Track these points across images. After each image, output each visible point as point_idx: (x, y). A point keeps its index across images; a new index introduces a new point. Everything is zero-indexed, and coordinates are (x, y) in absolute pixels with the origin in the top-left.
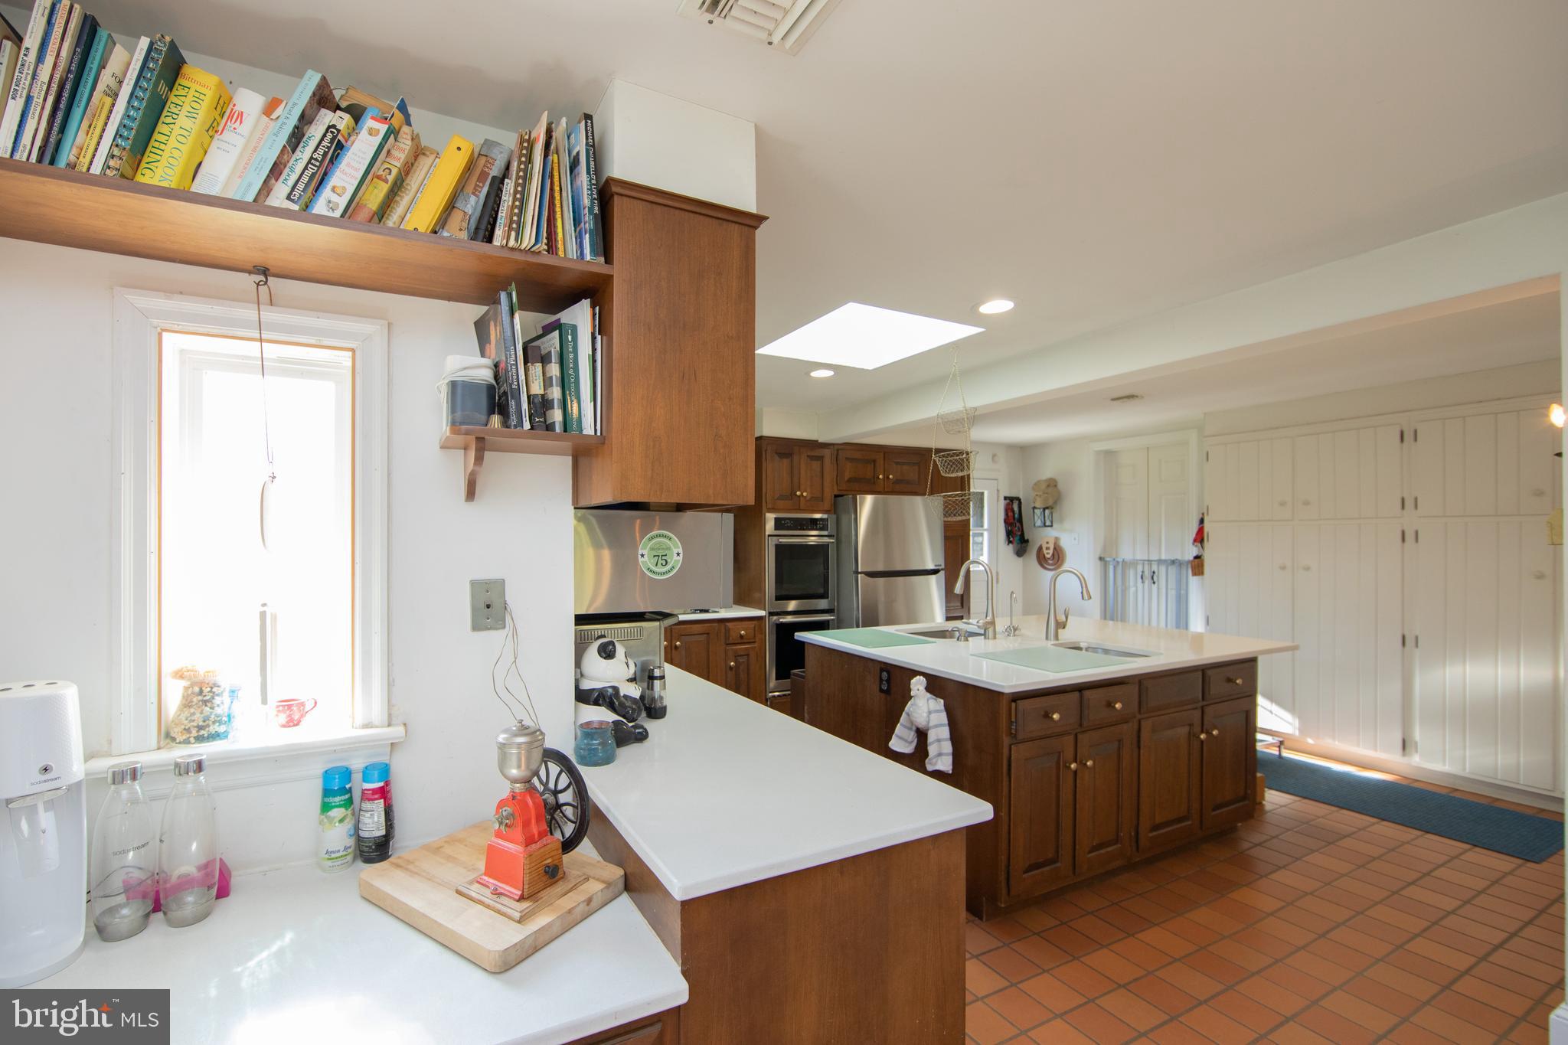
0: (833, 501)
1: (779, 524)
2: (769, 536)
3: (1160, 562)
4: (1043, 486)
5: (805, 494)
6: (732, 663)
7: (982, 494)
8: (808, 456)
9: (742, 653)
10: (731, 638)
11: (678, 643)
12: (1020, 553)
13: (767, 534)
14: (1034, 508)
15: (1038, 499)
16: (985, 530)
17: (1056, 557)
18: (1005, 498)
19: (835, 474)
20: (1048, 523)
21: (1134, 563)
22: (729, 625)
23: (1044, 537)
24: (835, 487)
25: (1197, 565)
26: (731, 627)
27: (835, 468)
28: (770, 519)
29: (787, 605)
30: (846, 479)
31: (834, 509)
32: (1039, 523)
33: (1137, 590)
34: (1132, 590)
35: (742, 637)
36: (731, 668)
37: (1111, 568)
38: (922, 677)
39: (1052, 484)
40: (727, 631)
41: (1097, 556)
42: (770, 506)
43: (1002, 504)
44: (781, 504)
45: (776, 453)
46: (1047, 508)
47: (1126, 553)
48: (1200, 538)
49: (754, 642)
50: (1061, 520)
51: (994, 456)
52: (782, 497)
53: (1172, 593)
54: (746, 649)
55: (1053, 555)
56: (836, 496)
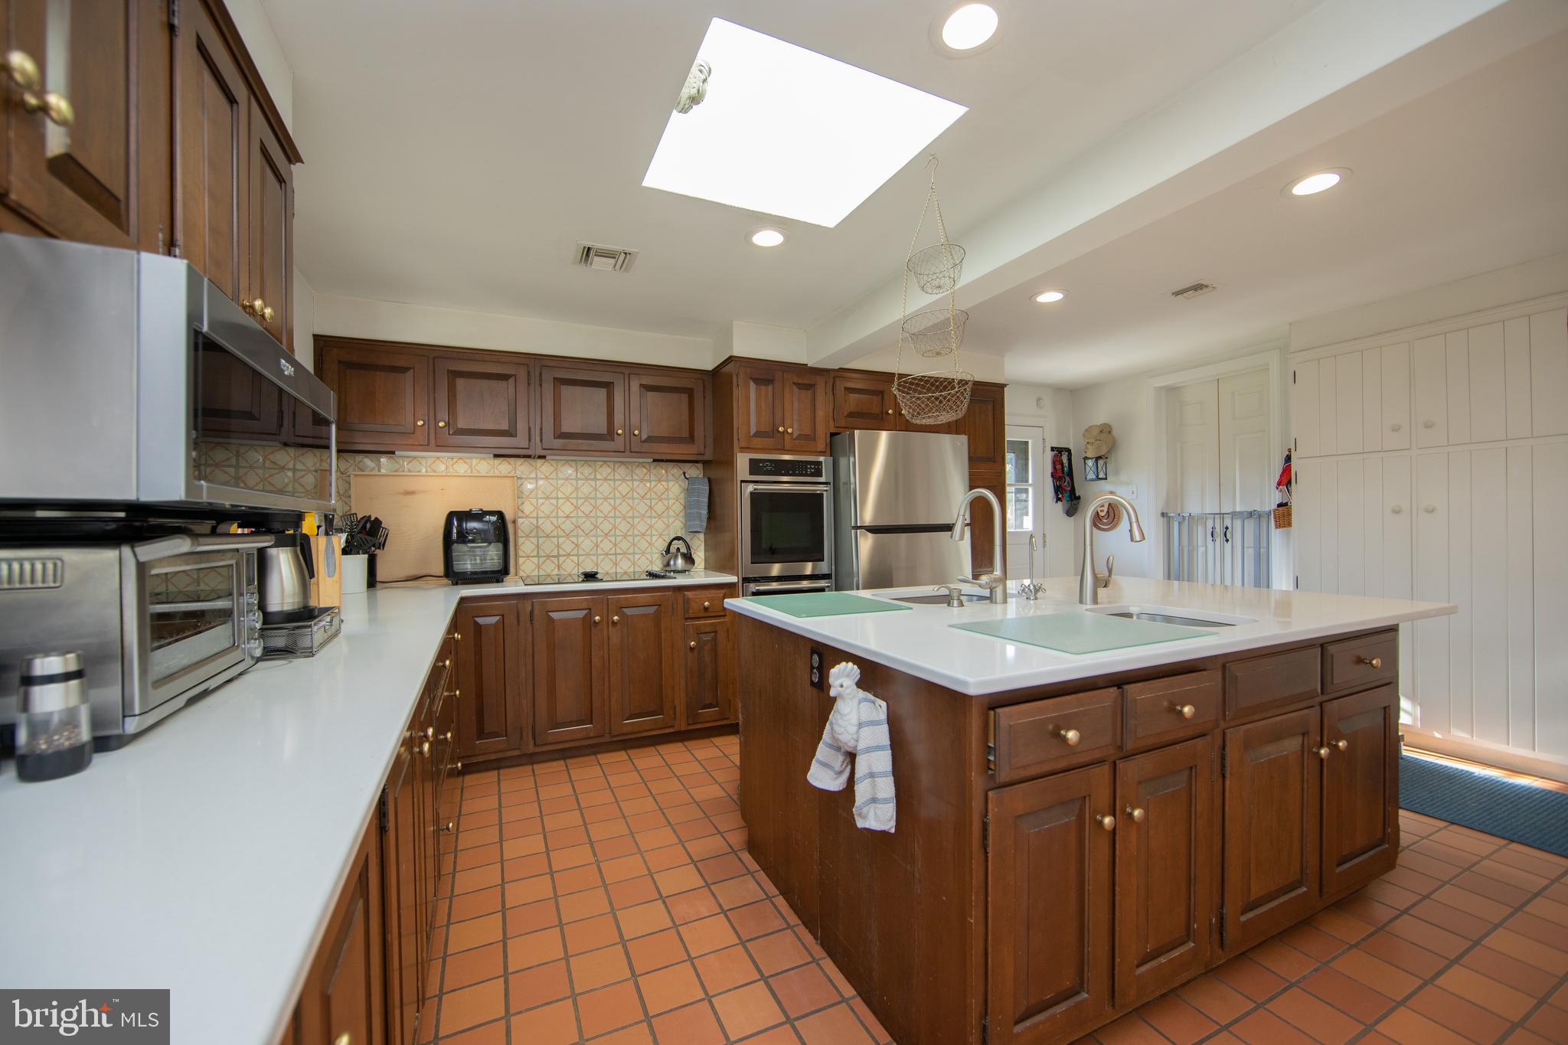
0: (828, 440)
1: (755, 467)
2: (742, 481)
3: (1234, 515)
4: (1096, 432)
5: (790, 430)
6: (692, 643)
7: (1026, 443)
8: (794, 383)
9: (707, 630)
10: (691, 611)
11: (616, 618)
12: (1071, 512)
13: (739, 479)
14: (1086, 458)
15: (1089, 446)
16: (1030, 485)
17: (1111, 514)
18: (1053, 449)
19: (831, 407)
20: (1101, 475)
21: (1203, 518)
22: (689, 594)
23: (1098, 493)
24: (832, 423)
25: (1283, 515)
26: (690, 597)
27: (831, 397)
28: (742, 461)
29: (770, 570)
30: (845, 414)
31: (832, 450)
32: (1091, 476)
33: (1206, 550)
34: (1201, 550)
35: (706, 609)
36: (692, 649)
37: (1176, 525)
38: (850, 663)
39: (1106, 430)
40: (687, 601)
41: (1160, 512)
42: (743, 444)
43: (1049, 455)
44: (758, 442)
45: (751, 378)
46: (1100, 457)
47: (1193, 507)
48: (1286, 479)
49: (725, 615)
50: (1117, 473)
51: (1039, 399)
52: (758, 434)
53: (1250, 552)
54: (712, 624)
55: (1108, 512)
56: (833, 435)
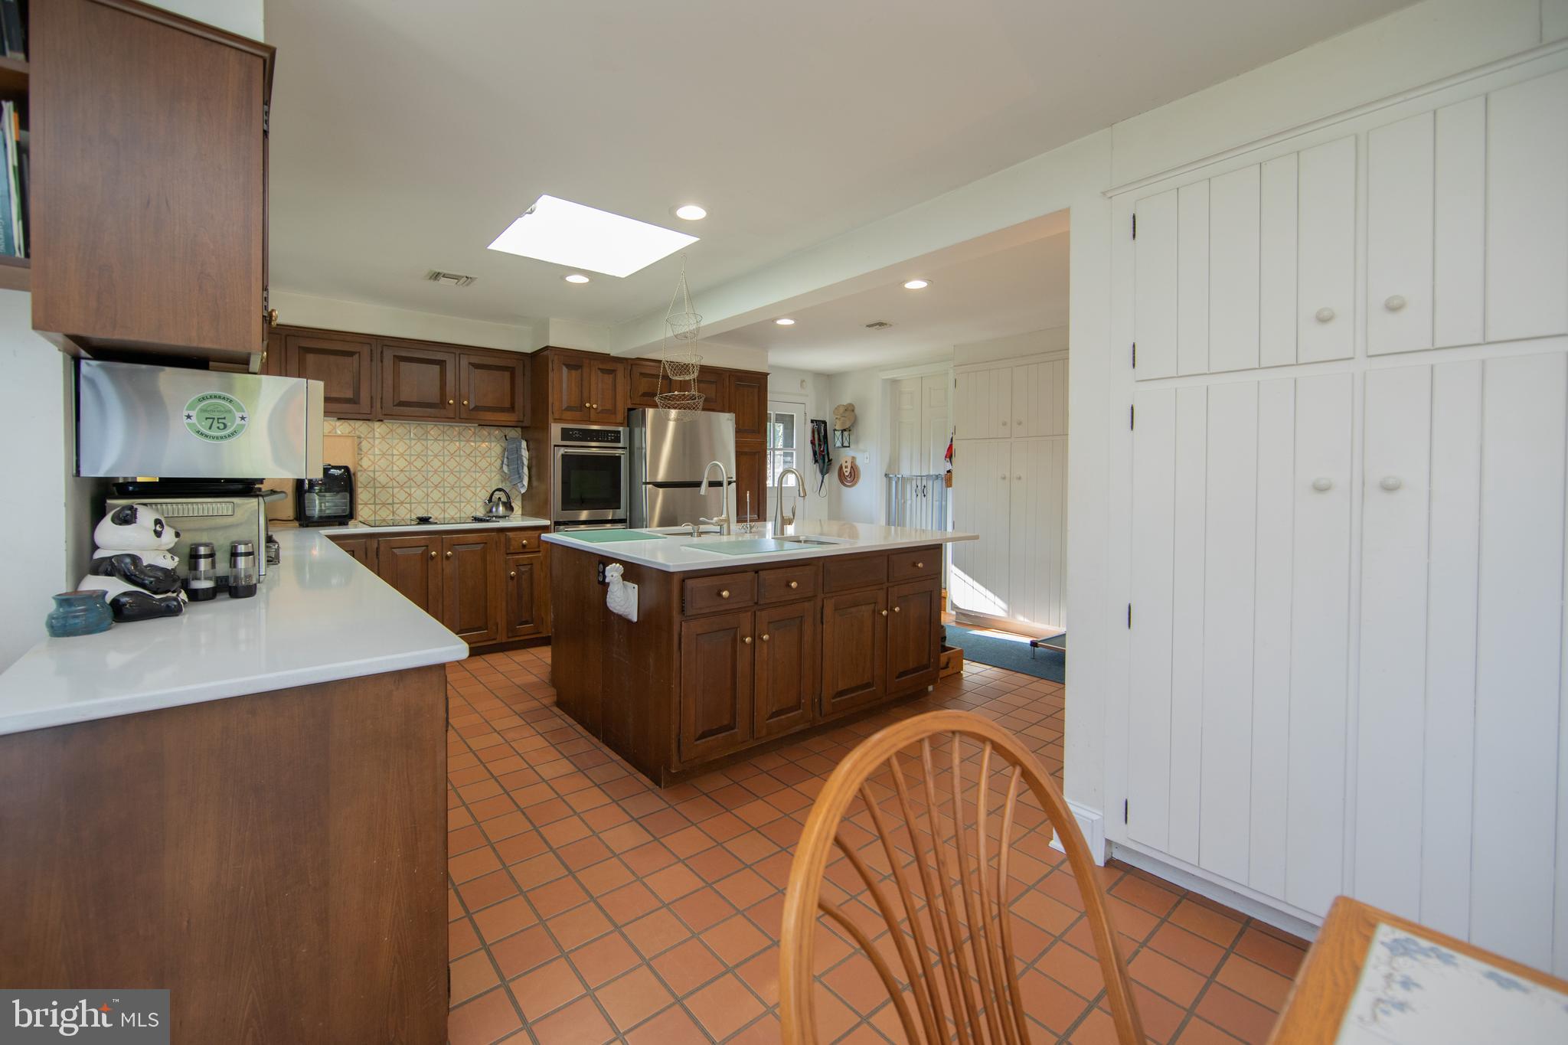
0: (626, 414)
1: (566, 434)
2: (555, 446)
3: (928, 477)
4: (842, 410)
5: (595, 406)
6: (513, 573)
7: (793, 416)
8: (599, 369)
9: (525, 563)
10: (512, 548)
11: (449, 553)
12: (824, 471)
13: (553, 444)
14: (835, 430)
15: (838, 421)
16: (794, 450)
17: (853, 474)
18: (812, 421)
19: (629, 388)
20: (846, 444)
21: (910, 479)
22: (509, 534)
23: (844, 457)
24: (629, 401)
25: (948, 479)
26: (511, 536)
27: (629, 382)
28: (556, 430)
29: (579, 515)
30: (640, 394)
31: (628, 422)
32: (838, 444)
33: (911, 499)
34: (909, 502)
35: (524, 546)
36: (512, 578)
37: (894, 483)
38: (618, 565)
39: (850, 409)
40: (508, 540)
41: (884, 474)
42: (557, 417)
43: (809, 426)
44: (568, 415)
45: (564, 364)
46: (845, 430)
47: (905, 471)
48: (950, 455)
49: (539, 551)
50: (857, 442)
51: (803, 381)
52: (569, 409)
53: (936, 504)
54: (531, 558)
55: (850, 472)
56: (630, 410)
